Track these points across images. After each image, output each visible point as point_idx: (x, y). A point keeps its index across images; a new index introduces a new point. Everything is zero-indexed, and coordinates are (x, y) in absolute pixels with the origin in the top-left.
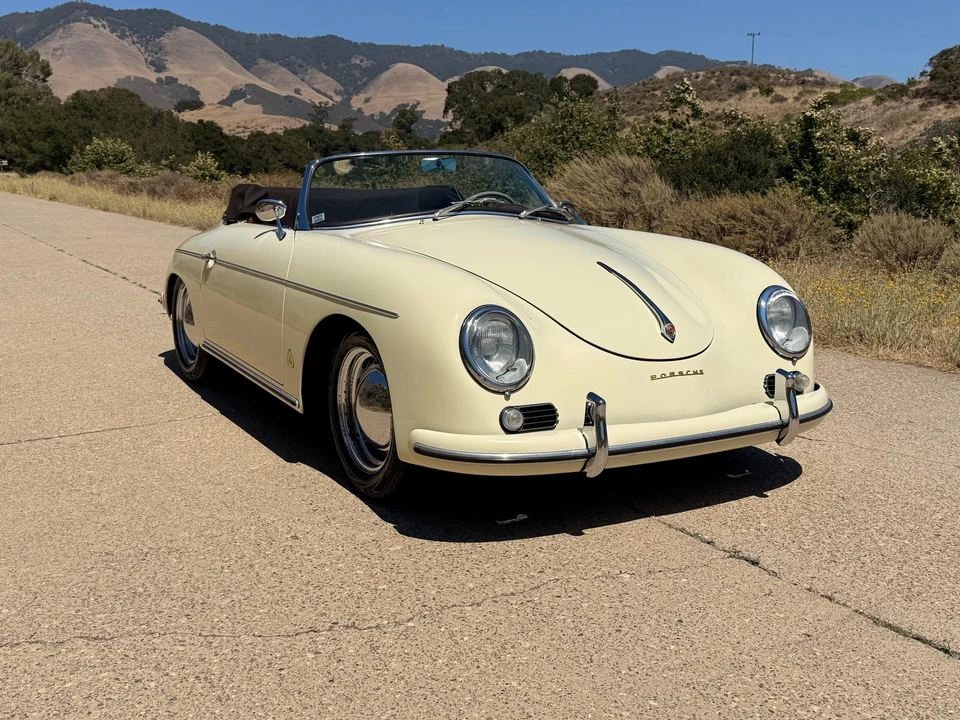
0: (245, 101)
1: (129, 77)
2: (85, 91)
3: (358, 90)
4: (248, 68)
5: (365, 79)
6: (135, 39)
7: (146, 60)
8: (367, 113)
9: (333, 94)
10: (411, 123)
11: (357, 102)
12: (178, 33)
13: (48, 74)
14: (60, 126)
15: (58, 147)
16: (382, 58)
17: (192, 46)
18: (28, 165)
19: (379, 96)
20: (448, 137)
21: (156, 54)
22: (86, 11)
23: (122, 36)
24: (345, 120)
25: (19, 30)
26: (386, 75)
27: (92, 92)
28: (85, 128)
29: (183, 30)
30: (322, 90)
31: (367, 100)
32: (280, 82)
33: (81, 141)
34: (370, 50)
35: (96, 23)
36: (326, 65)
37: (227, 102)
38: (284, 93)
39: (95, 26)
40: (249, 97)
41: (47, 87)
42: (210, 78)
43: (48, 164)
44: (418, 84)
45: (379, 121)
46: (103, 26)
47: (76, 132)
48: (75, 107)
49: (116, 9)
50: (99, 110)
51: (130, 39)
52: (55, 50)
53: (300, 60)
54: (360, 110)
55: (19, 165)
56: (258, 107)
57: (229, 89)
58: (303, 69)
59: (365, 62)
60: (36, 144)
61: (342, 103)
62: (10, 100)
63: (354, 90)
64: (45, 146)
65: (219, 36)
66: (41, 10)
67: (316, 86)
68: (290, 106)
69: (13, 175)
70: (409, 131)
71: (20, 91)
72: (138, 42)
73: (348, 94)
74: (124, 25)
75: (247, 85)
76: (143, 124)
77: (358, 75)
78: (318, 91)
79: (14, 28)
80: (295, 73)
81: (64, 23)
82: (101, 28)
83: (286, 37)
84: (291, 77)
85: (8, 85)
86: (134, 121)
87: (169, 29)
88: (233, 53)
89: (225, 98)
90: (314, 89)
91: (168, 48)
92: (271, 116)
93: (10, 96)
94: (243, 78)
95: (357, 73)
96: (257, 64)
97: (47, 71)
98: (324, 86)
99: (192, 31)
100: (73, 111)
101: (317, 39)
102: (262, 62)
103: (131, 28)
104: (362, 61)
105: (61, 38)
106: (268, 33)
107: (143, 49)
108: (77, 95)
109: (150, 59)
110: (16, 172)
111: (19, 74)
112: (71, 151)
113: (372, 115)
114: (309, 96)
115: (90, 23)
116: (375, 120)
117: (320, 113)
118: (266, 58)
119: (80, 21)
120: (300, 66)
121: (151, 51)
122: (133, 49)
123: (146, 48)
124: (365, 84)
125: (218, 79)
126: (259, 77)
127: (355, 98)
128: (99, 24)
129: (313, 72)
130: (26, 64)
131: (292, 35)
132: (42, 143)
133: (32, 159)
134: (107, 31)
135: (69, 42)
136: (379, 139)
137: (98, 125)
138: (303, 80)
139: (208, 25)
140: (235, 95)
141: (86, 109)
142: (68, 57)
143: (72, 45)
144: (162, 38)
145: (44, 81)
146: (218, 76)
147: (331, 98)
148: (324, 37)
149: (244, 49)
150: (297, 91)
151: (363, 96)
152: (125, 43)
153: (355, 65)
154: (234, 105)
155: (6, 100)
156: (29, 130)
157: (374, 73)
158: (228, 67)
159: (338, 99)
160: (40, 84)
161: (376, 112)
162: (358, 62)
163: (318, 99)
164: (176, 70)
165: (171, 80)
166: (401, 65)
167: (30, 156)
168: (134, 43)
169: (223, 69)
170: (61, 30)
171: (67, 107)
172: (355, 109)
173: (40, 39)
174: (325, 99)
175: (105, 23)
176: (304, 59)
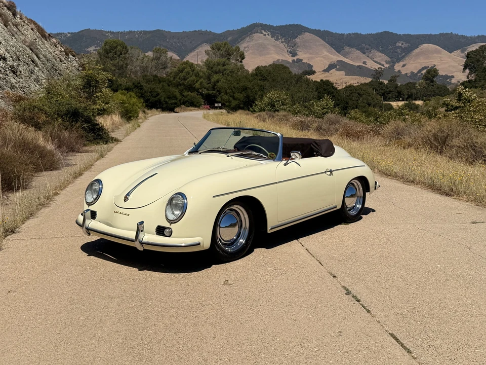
0: (336, 70)
1: (278, 60)
2: (262, 66)
3: (399, 60)
4: (339, 52)
5: (403, 54)
6: (283, 40)
7: (288, 51)
8: (403, 73)
9: (384, 63)
10: (434, 77)
11: (398, 67)
12: (305, 36)
13: (243, 58)
14: (249, 85)
15: (248, 97)
16: (415, 42)
17: (311, 42)
18: (232, 106)
19: (411, 63)
20: (466, 84)
21: (293, 47)
22: (260, 28)
23: (277, 40)
24: (392, 77)
25: (230, 39)
26: (416, 51)
27: (265, 67)
28: (261, 86)
29: (307, 34)
30: (378, 62)
31: (404, 66)
32: (355, 58)
33: (259, 93)
34: (407, 38)
35: (265, 33)
36: (382, 47)
37: (327, 70)
38: (357, 64)
39: (264, 35)
40: (338, 67)
41: (242, 65)
42: (318, 59)
43: (242, 106)
44: (435, 55)
45: (410, 77)
46: (268, 35)
47: (257, 88)
48: (257, 75)
49: (275, 26)
50: (268, 76)
51: (280, 41)
52: (245, 48)
53: (368, 46)
54: (399, 71)
55: (227, 106)
56: (343, 72)
57: (328, 63)
58: (369, 51)
59: (404, 44)
60: (237, 95)
61: (389, 68)
62: (225, 72)
63: (397, 60)
64: (241, 96)
65: (325, 36)
66: (240, 28)
67: (375, 60)
68: (360, 71)
69: (224, 111)
70: (432, 81)
71: (230, 67)
72: (284, 42)
73: (393, 63)
74: (279, 34)
75: (338, 61)
76: (291, 83)
77: (400, 52)
78: (376, 62)
79: (227, 38)
80: (364, 53)
81: (250, 34)
82: (267, 36)
83: (361, 34)
84: (361, 55)
85: (224, 65)
86: (287, 82)
87: (300, 34)
88: (332, 45)
89: (326, 68)
90: (374, 61)
91: (299, 44)
92: (351, 77)
93: (225, 70)
94: (336, 57)
95: (399, 51)
96: (344, 49)
97: (243, 57)
98: (380, 59)
99: (311, 34)
100: (256, 77)
101: (377, 34)
102: (347, 49)
103: (281, 35)
104: (402, 44)
105: (248, 42)
106: (351, 33)
107: (286, 45)
108: (258, 68)
109: (289, 50)
110: (226, 110)
111: (229, 59)
112: (255, 99)
113: (407, 74)
114: (372, 65)
115: (262, 33)
116: (408, 76)
117: (378, 74)
118: (349, 46)
119: (258, 32)
120: (367, 49)
121: (290, 46)
122: (282, 45)
123: (288, 44)
124: (403, 57)
125: (322, 59)
126: (344, 56)
127: (397, 65)
128: (266, 34)
129: (374, 52)
130: (233, 54)
131: (363, 33)
132: (239, 94)
133: (234, 103)
134: (270, 37)
135: (252, 43)
136: (415, 87)
137: (268, 84)
138: (368, 56)
139: (319, 30)
140: (331, 67)
141: (262, 76)
142: (250, 51)
143: (253, 45)
144: (296, 39)
145: (241, 62)
146: (323, 57)
147: (383, 65)
148: (382, 32)
149: (338, 42)
150: (365, 63)
151: (401, 63)
152: (278, 43)
153: (399, 46)
154: (330, 72)
155: (223, 72)
156: (234, 88)
157: (408, 51)
158: (328, 52)
159: (387, 66)
160: (239, 64)
161: (409, 72)
162: (400, 45)
163: (377, 66)
164: (302, 55)
165: (300, 61)
166: (426, 45)
167: (233, 101)
168: (282, 42)
169: (326, 53)
170: (248, 38)
171: (252, 75)
172: (396, 71)
173: (238, 43)
174: (380, 66)
175: (269, 33)
176: (369, 45)
